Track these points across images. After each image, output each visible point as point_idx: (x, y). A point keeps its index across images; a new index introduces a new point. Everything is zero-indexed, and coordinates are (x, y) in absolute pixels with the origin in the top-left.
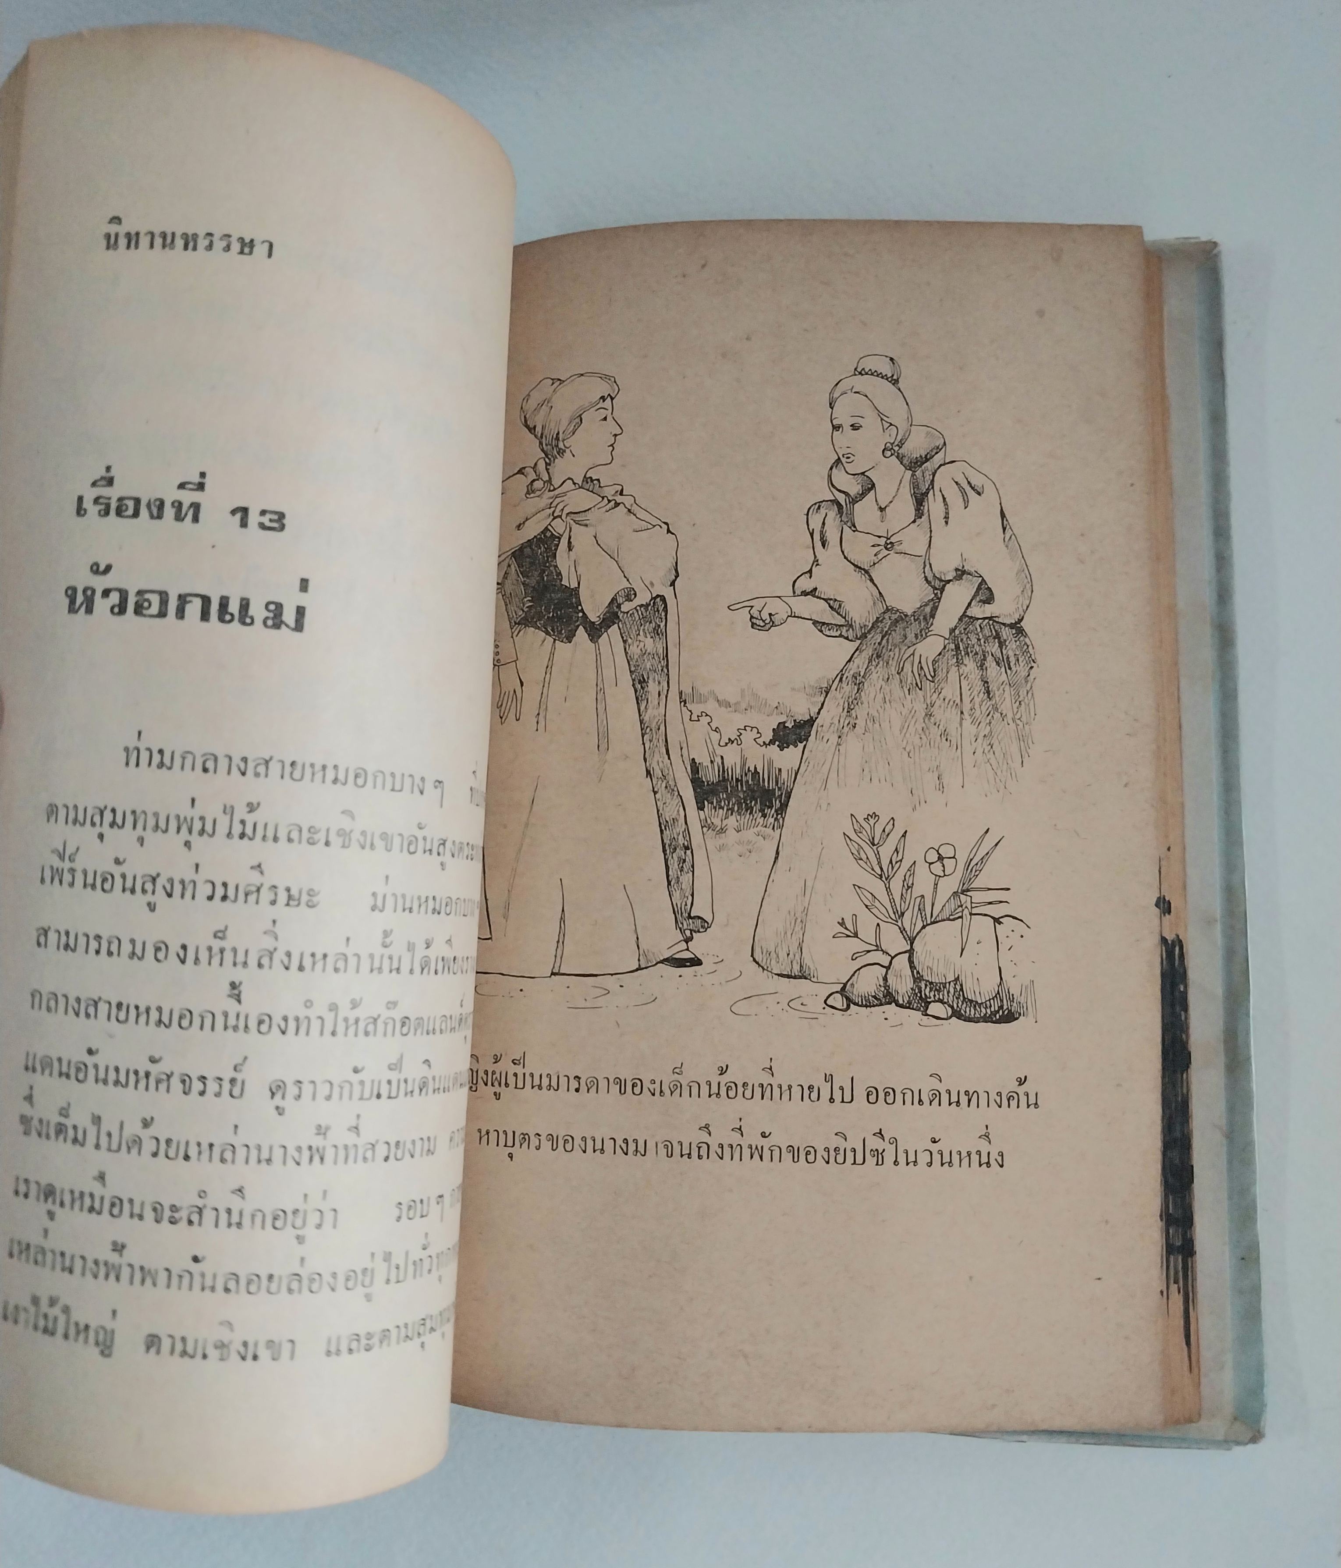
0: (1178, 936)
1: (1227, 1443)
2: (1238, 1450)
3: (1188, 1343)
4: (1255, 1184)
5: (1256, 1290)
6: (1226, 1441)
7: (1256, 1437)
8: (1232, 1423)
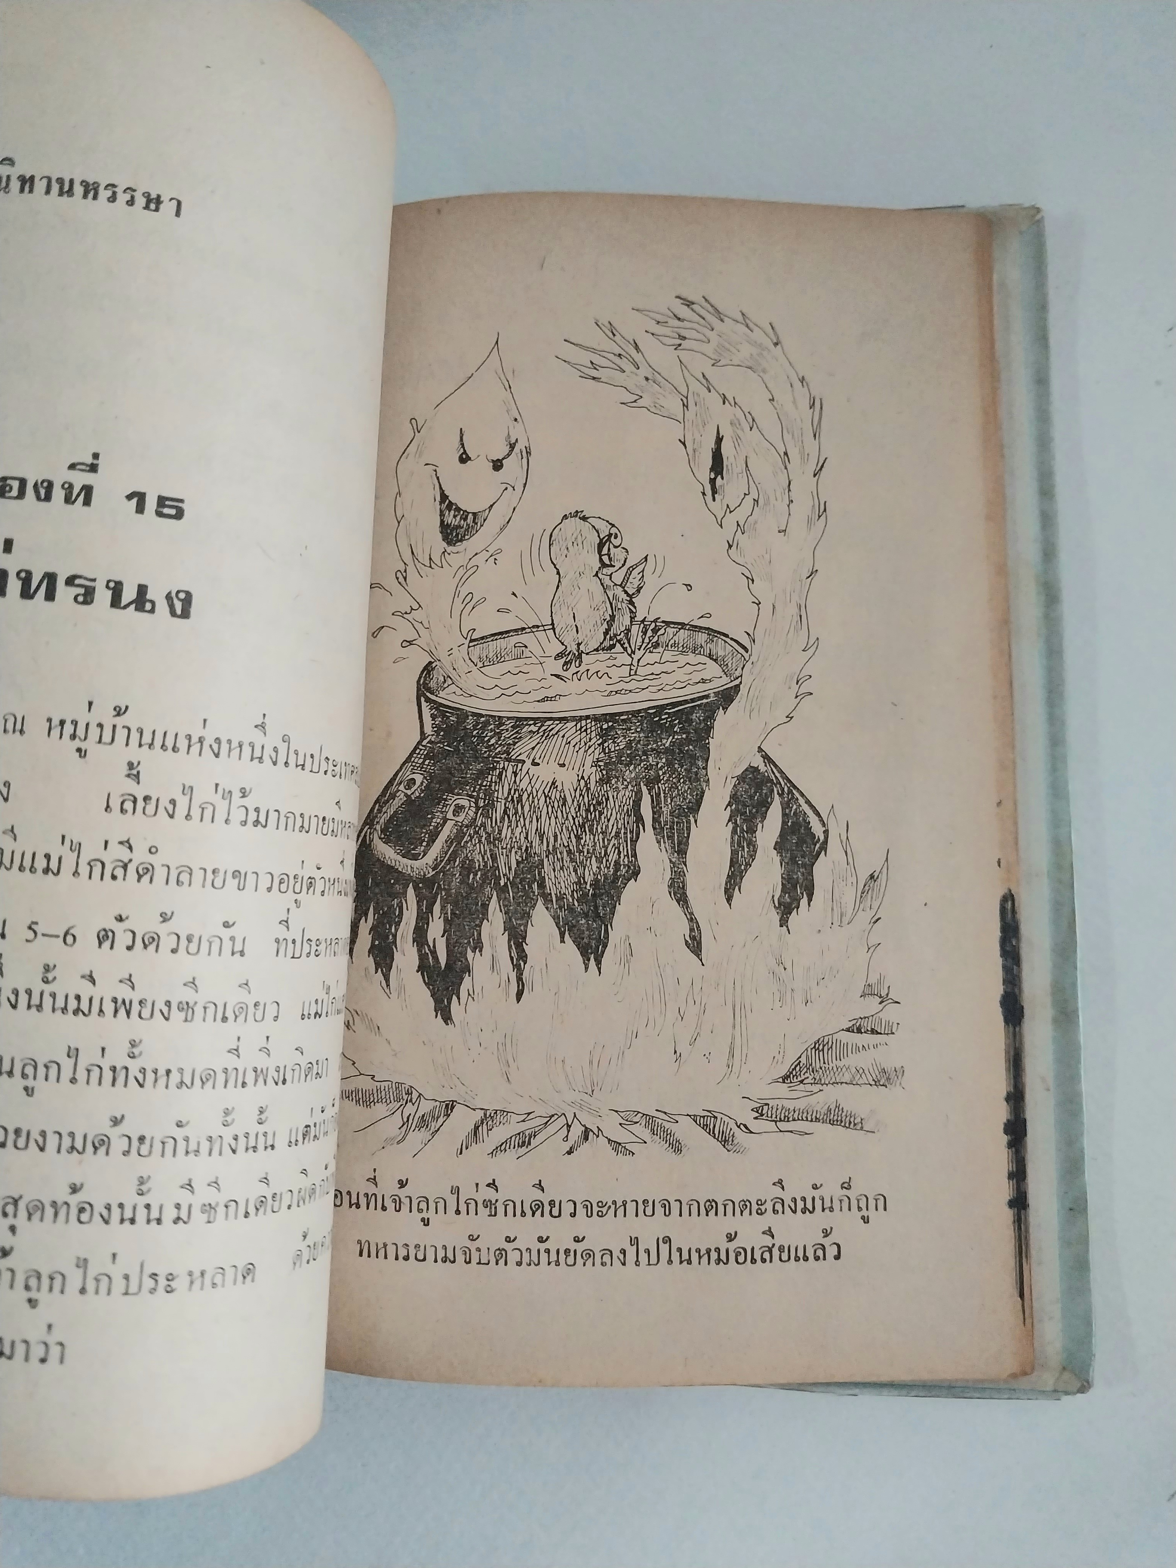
0: (1010, 891)
1: (1056, 1393)
2: (1066, 1399)
3: (1022, 1295)
4: (1082, 1134)
5: (1084, 1240)
6: (1055, 1391)
7: (1084, 1387)
8: (1061, 1374)
